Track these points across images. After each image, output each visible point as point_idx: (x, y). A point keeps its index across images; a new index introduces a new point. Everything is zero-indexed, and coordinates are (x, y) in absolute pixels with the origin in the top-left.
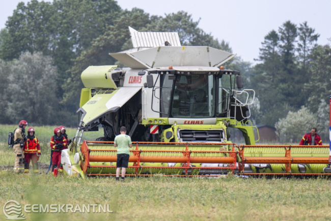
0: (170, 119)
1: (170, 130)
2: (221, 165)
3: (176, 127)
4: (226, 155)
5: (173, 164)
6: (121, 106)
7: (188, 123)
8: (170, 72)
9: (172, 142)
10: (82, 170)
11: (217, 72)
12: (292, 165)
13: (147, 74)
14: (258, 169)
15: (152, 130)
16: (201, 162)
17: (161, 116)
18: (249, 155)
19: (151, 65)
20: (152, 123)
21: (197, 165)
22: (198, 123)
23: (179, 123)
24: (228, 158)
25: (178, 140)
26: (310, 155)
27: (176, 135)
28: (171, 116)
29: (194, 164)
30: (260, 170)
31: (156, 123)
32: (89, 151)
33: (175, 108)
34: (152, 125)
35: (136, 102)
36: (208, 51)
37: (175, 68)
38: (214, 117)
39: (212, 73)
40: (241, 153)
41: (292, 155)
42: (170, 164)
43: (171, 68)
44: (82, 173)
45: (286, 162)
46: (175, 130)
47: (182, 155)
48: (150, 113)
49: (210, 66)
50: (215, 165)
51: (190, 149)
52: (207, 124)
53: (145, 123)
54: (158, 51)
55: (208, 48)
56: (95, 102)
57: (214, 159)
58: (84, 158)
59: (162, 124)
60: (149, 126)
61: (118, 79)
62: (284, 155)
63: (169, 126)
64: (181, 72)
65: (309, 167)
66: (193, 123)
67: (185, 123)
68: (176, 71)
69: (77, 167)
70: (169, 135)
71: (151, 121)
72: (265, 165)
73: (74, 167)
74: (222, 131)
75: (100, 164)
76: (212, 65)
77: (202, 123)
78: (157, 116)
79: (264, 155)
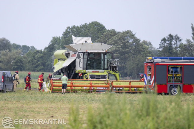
0: (86, 70)
1: (86, 75)
2: (104, 88)
3: (88, 73)
4: (106, 84)
5: (86, 88)
6: (68, 65)
7: (93, 72)
8: (86, 53)
9: (87, 79)
10: (50, 90)
11: (104, 53)
12: (132, 88)
13: (77, 53)
14: (119, 90)
15: (79, 75)
16: (97, 87)
17: (83, 69)
18: (116, 84)
19: (79, 50)
20: (79, 72)
21: (95, 88)
22: (97, 72)
23: (90, 72)
24: (107, 85)
25: (89, 79)
26: (139, 85)
27: (89, 77)
28: (87, 69)
29: (94, 88)
30: (120, 90)
31: (81, 72)
32: (53, 83)
33: (88, 66)
34: (79, 73)
35: (73, 64)
36: (101, 45)
37: (88, 51)
38: (103, 70)
39: (102, 53)
40: (112, 84)
41: (132, 85)
42: (85, 88)
43: (87, 51)
44: (50, 91)
45: (129, 87)
46: (88, 75)
47: (89, 84)
48: (79, 68)
49: (102, 50)
50: (102, 88)
51: (92, 82)
52: (101, 72)
53: (77, 72)
54: (82, 44)
55: (101, 44)
56: (59, 64)
57: (101, 86)
58: (51, 85)
59: (83, 72)
60: (78, 73)
61: (67, 55)
62: (129, 84)
63: (86, 73)
64: (90, 52)
65: (138, 89)
66: (95, 72)
67: (92, 72)
68: (88, 52)
69: (49, 89)
70: (86, 76)
71: (79, 71)
72: (121, 88)
73: (47, 89)
74: (106, 75)
75: (58, 88)
76: (103, 50)
77: (99, 72)
78: (82, 69)
79: (121, 84)
